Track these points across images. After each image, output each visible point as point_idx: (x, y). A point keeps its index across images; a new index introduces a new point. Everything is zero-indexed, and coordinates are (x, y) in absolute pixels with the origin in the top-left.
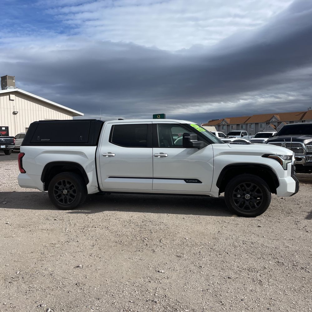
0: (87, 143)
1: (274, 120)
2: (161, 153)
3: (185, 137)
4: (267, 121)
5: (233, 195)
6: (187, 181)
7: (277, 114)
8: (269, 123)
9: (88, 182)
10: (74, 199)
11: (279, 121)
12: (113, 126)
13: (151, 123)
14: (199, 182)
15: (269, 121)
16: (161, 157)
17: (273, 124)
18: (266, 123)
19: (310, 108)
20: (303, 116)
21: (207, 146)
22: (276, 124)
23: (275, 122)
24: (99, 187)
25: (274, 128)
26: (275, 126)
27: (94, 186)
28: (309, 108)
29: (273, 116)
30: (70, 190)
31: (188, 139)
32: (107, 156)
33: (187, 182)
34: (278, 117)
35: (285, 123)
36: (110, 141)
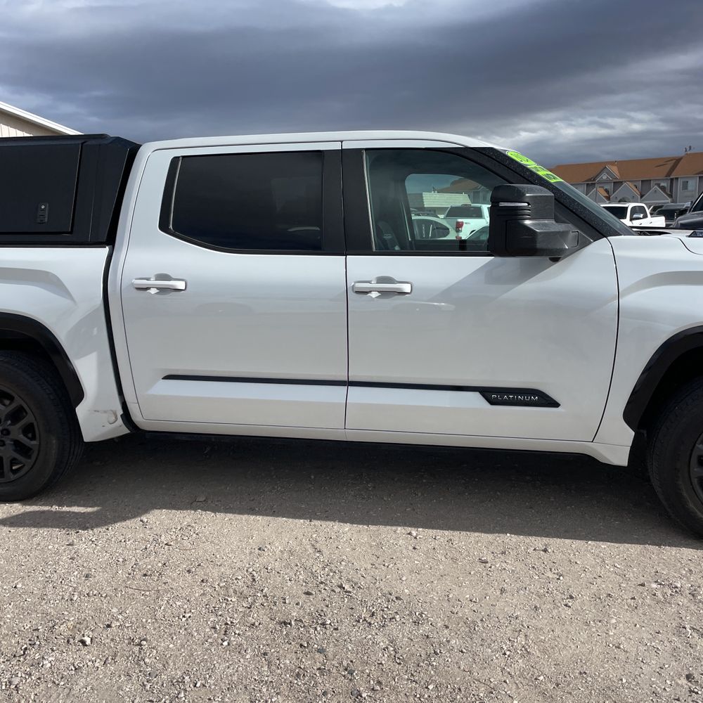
0: (71, 233)
1: (605, 178)
2: (382, 280)
3: (502, 204)
4: (590, 180)
5: (694, 460)
6: (495, 395)
7: (612, 163)
8: (593, 185)
9: (79, 395)
10: (30, 462)
11: (615, 181)
12: (175, 161)
13: (337, 146)
14: (545, 401)
15: (594, 180)
16: (385, 294)
17: (603, 187)
18: (587, 184)
19: (690, 147)
20: (673, 166)
21: (586, 244)
22: (610, 187)
23: (607, 182)
24: (126, 416)
25: (605, 197)
26: (607, 191)
27: (105, 412)
28: (688, 149)
29: (602, 167)
30: (12, 427)
31: (516, 214)
32: (153, 291)
33: (492, 402)
34: (614, 170)
35: (630, 184)
36: (163, 226)
